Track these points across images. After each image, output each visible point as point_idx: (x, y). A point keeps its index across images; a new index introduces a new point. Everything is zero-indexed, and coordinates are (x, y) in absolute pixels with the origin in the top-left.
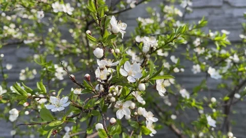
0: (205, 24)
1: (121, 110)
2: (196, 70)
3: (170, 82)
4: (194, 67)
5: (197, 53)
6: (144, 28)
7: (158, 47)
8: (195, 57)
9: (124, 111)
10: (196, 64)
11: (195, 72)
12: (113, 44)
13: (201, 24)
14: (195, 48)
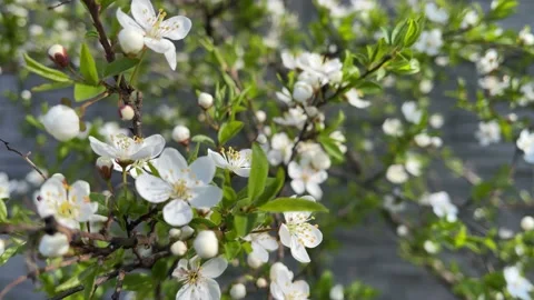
0: (509, 11)
1: (193, 287)
2: (488, 134)
3: (406, 171)
4: (484, 127)
5: (487, 92)
6: (336, 24)
7: (345, 84)
8: (483, 103)
9: (203, 289)
10: (486, 121)
11: (485, 141)
12: (228, 73)
13: (498, 9)
14: (483, 76)
